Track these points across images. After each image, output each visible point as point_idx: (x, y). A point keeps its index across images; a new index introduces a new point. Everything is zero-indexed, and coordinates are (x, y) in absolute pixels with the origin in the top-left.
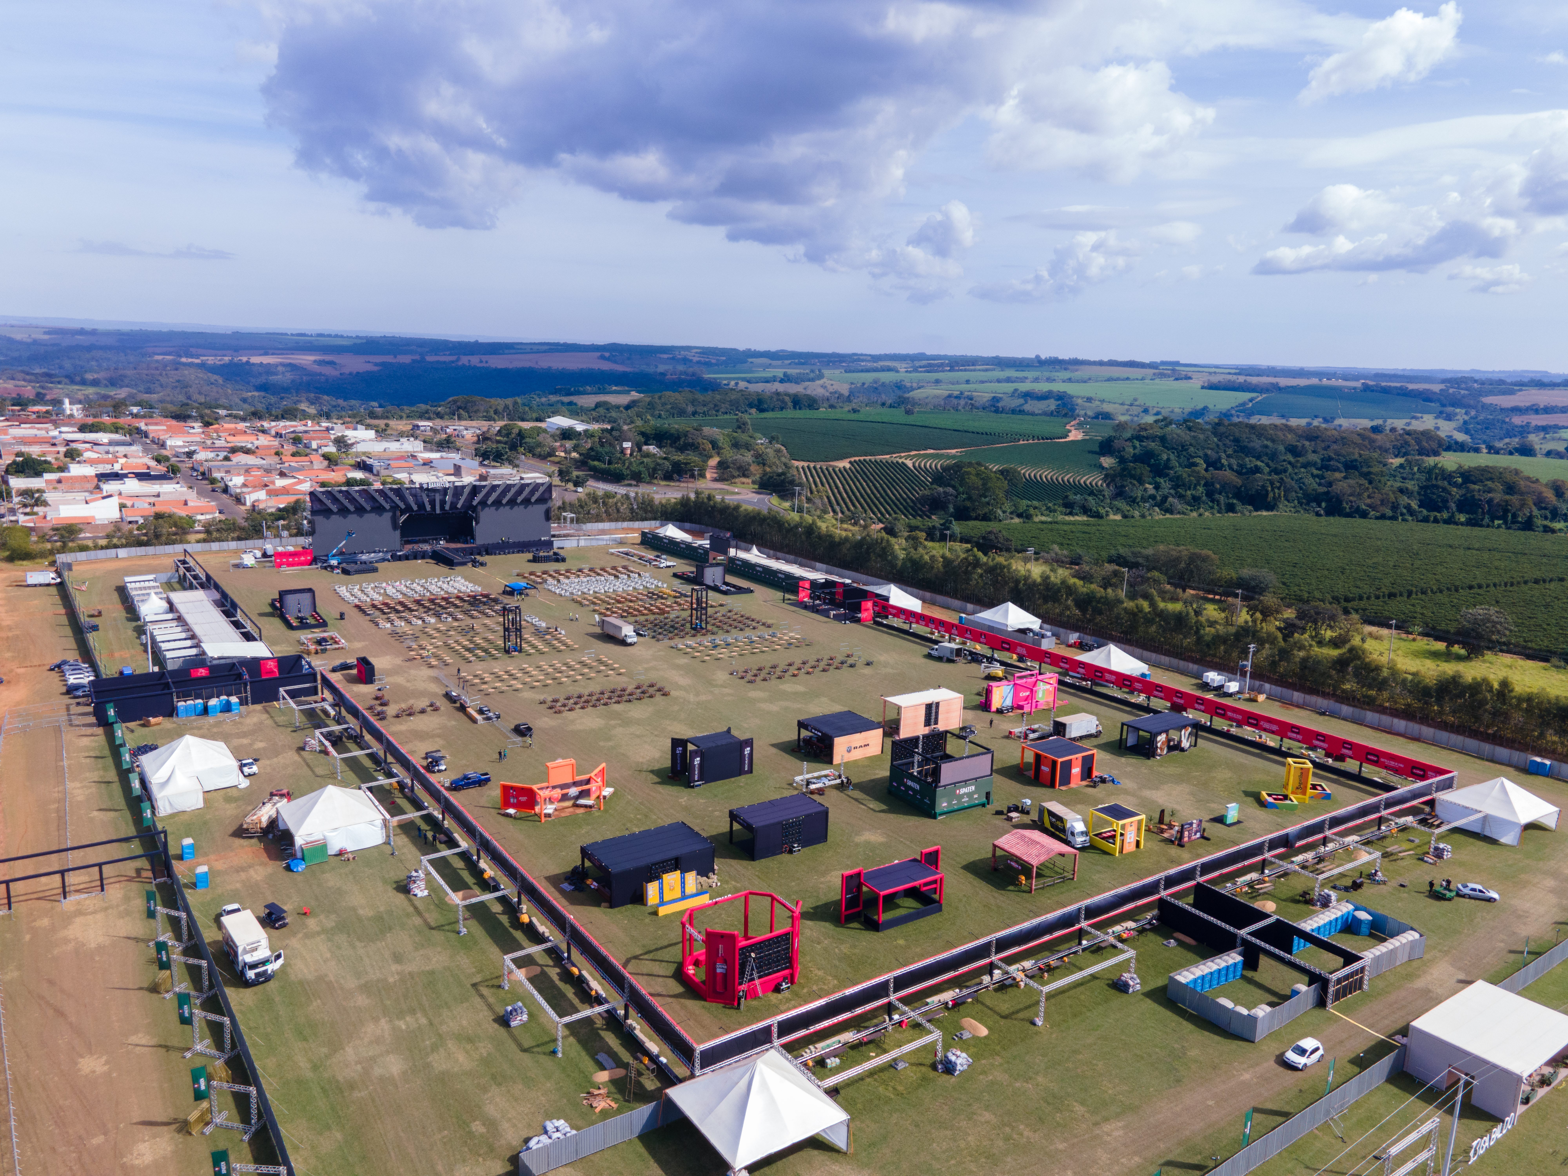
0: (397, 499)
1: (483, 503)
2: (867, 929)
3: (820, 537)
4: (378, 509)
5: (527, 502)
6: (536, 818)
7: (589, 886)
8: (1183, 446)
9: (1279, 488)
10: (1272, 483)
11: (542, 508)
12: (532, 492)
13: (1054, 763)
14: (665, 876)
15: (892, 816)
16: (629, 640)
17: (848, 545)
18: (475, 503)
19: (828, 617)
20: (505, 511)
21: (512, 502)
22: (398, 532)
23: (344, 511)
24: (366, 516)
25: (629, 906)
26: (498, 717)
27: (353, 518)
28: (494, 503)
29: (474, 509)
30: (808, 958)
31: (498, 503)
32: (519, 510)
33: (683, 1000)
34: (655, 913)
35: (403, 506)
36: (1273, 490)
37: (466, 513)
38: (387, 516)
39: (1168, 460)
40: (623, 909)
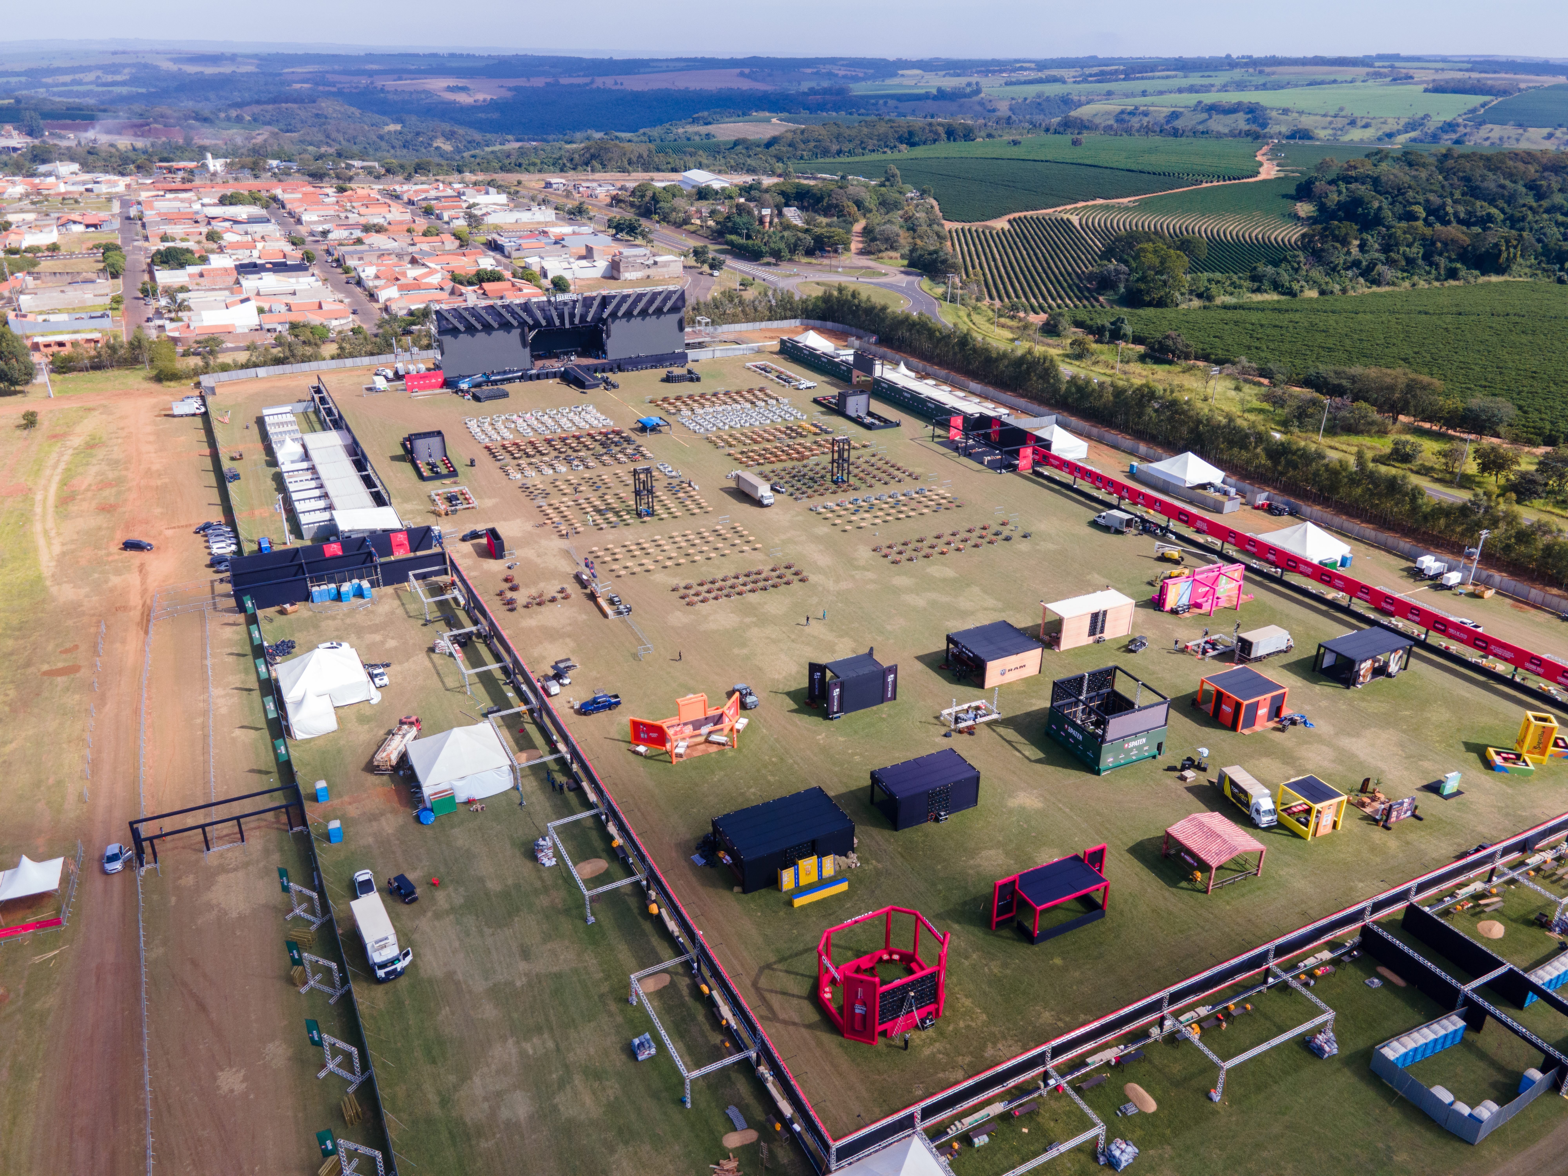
0: (524, 315)
1: (614, 315)
2: (1020, 940)
3: (975, 350)
4: (506, 326)
5: (659, 312)
6: (667, 757)
7: (720, 859)
8: (1399, 190)
9: (1515, 247)
10: (1507, 241)
11: (675, 317)
12: (665, 301)
13: (1238, 705)
14: (801, 862)
15: (1050, 769)
16: (766, 502)
17: (1006, 362)
18: (605, 316)
19: (982, 463)
20: (636, 322)
21: (644, 313)
22: (528, 350)
23: (471, 330)
24: (494, 333)
25: (763, 891)
26: (629, 610)
27: (481, 336)
28: (624, 315)
29: (604, 322)
30: (954, 979)
31: (629, 314)
32: (651, 321)
33: (818, 1033)
34: (790, 904)
35: (531, 322)
36: (1507, 249)
37: (596, 326)
38: (516, 332)
39: (1380, 208)
40: (756, 894)
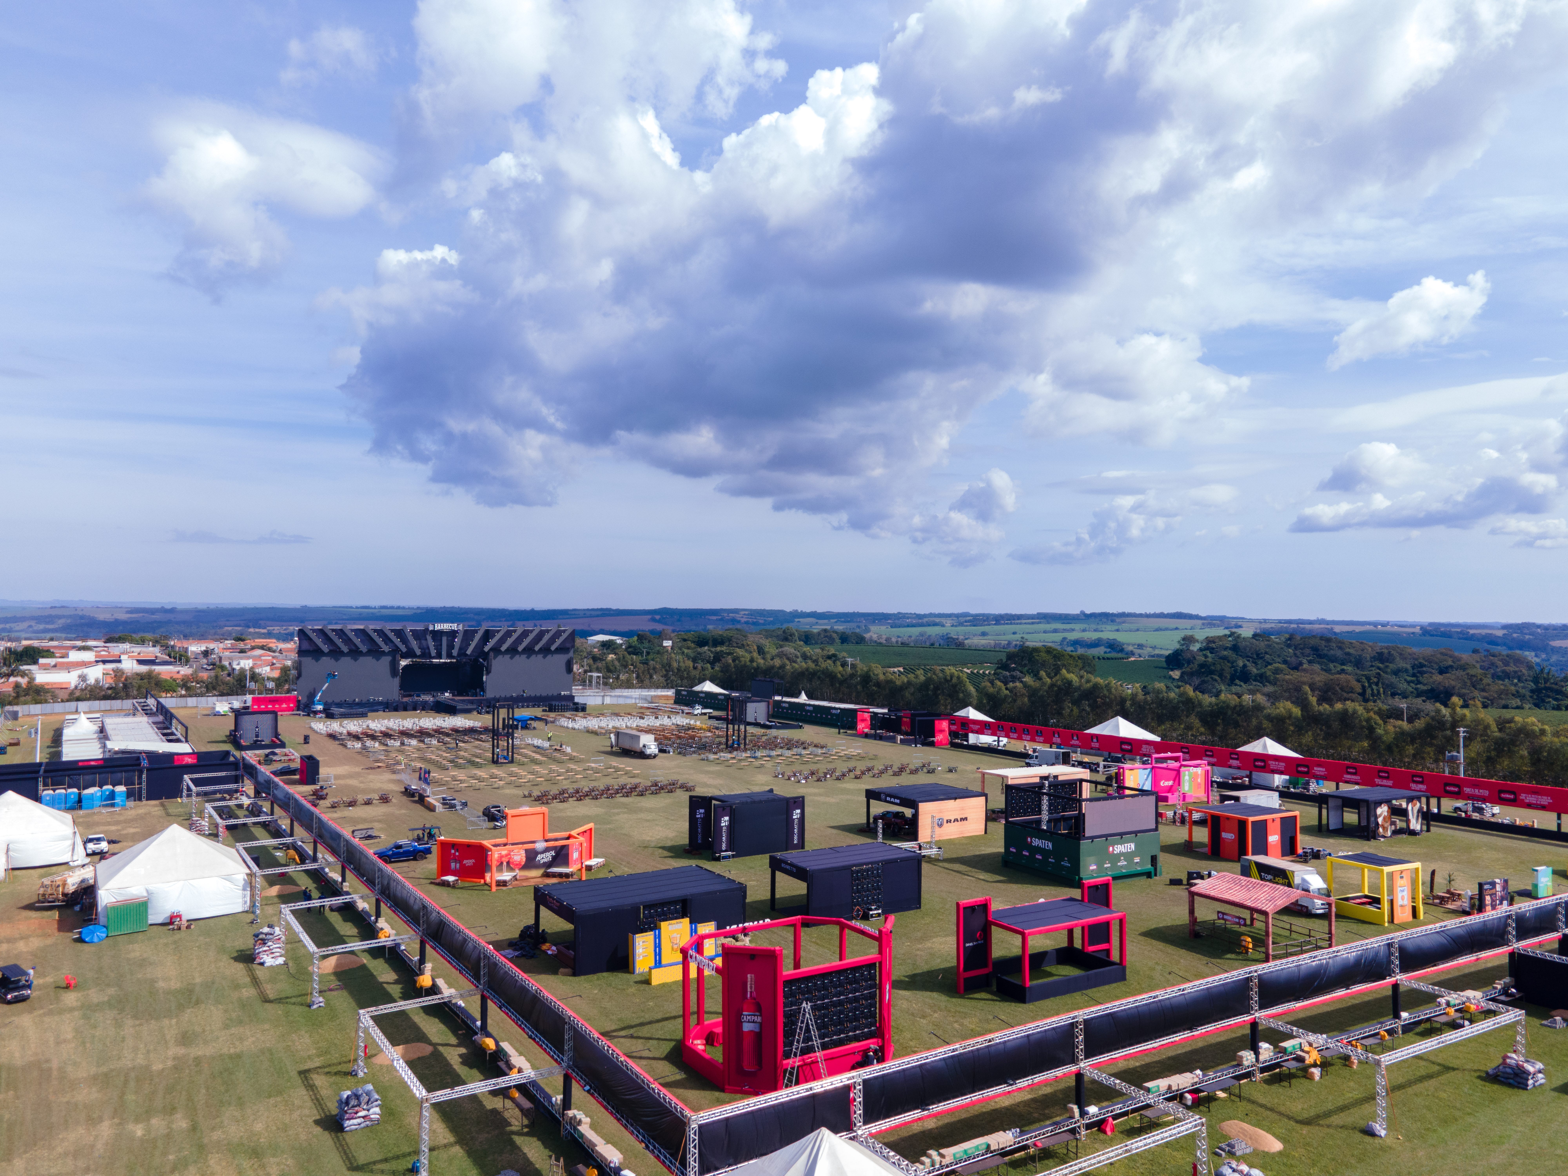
0: (397, 641)
1: (496, 650)
2: (1003, 1000)
4: (375, 652)
5: (546, 651)
6: (486, 887)
7: (545, 952)
11: (562, 658)
12: (552, 640)
13: (1242, 824)
14: (664, 925)
15: (1014, 886)
16: (648, 752)
18: (486, 649)
19: (895, 742)
20: (521, 660)
21: (529, 651)
22: (397, 681)
23: (336, 653)
24: (362, 659)
25: (605, 974)
26: (465, 804)
27: (346, 661)
28: (508, 651)
29: (485, 656)
31: (513, 651)
32: (536, 660)
34: (647, 982)
35: (404, 649)
37: (476, 660)
38: (386, 660)
40: (593, 977)
